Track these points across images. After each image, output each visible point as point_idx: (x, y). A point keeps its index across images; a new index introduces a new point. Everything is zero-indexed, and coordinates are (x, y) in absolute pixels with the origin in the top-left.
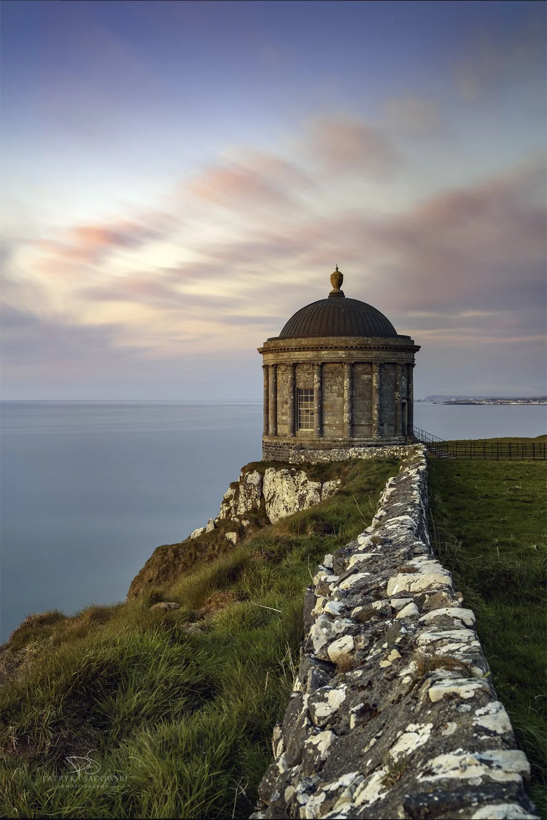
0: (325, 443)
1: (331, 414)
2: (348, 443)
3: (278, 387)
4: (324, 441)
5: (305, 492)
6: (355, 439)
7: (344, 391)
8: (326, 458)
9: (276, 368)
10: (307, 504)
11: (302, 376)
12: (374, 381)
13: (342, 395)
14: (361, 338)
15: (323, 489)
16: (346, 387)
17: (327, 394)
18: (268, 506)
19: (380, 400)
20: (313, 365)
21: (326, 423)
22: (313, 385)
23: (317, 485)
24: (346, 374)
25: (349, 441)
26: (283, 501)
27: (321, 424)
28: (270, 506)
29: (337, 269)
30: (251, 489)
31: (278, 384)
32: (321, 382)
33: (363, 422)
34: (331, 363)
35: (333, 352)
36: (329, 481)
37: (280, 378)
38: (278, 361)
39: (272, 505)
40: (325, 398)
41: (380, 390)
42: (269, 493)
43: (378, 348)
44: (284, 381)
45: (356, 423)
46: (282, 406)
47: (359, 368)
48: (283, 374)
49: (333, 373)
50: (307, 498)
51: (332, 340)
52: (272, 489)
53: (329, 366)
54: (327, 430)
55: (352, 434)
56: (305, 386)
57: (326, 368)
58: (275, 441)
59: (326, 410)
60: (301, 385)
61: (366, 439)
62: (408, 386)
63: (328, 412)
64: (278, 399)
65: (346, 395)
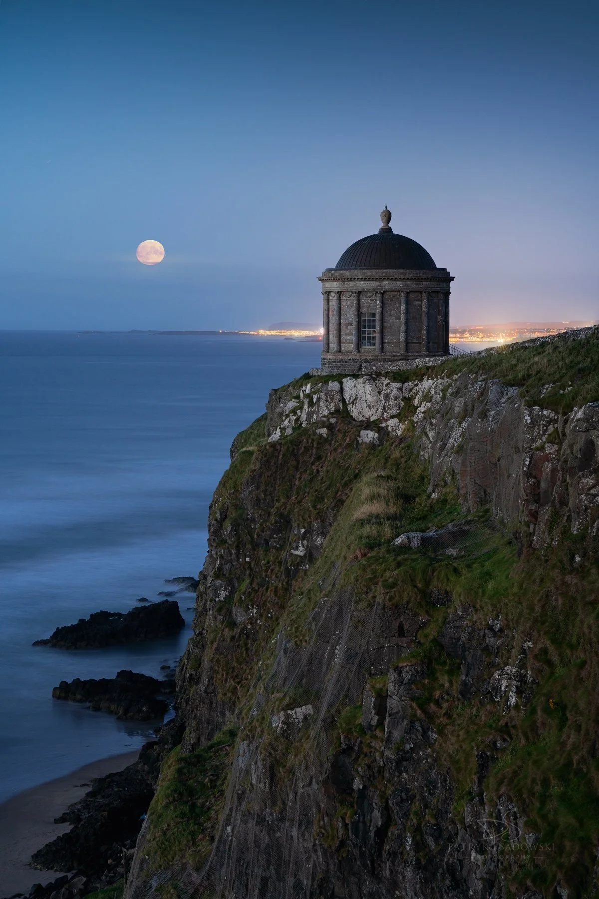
0: (386, 357)
1: (390, 334)
2: (405, 357)
3: (342, 311)
4: (385, 356)
5: (389, 391)
6: (410, 354)
7: (401, 314)
8: (395, 368)
9: (340, 295)
10: (392, 399)
11: (366, 302)
12: (424, 306)
13: (399, 318)
14: (415, 271)
15: (404, 388)
16: (403, 311)
17: (387, 318)
18: (351, 407)
19: (428, 323)
20: (376, 292)
21: (386, 341)
22: (376, 309)
23: (399, 385)
24: (403, 301)
25: (405, 356)
26: (366, 401)
27: (382, 342)
28: (353, 406)
29: (386, 207)
30: (334, 395)
31: (342, 309)
32: (382, 307)
33: (415, 341)
34: (390, 291)
35: (393, 282)
36: (408, 382)
37: (344, 303)
38: (343, 289)
39: (355, 405)
40: (385, 321)
41: (428, 314)
42: (351, 396)
43: (427, 280)
44: (348, 306)
45: (410, 341)
46: (346, 327)
47: (412, 296)
48: (347, 300)
49: (392, 300)
50: (392, 395)
51: (391, 272)
52: (354, 394)
53: (387, 293)
54: (387, 347)
55: (407, 351)
56: (368, 310)
57: (386, 296)
58: (340, 357)
59: (386, 331)
60: (364, 309)
61: (418, 354)
62: (446, 310)
63: (388, 332)
64: (342, 321)
65: (403, 318)
